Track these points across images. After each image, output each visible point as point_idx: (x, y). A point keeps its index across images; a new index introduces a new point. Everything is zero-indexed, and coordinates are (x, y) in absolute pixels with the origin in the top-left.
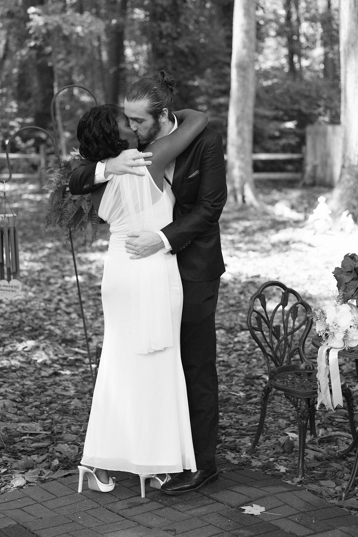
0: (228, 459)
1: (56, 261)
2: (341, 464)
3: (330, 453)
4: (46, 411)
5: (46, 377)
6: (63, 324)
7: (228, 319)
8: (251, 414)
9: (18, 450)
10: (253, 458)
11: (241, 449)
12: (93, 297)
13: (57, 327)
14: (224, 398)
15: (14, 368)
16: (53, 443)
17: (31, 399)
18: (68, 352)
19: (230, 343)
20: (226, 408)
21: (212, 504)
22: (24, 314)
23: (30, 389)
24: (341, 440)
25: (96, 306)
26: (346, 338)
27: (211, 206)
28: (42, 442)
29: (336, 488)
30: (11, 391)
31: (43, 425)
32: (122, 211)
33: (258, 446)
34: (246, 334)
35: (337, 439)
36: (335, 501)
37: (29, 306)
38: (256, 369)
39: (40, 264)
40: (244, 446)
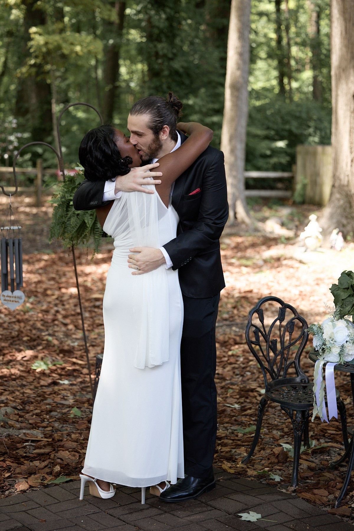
0: (224, 468)
1: (53, 273)
2: (334, 474)
3: (323, 463)
4: (46, 419)
5: (45, 386)
6: (61, 335)
7: (222, 333)
8: (246, 426)
9: (21, 455)
10: (248, 468)
11: (237, 459)
12: (89, 309)
13: (55, 337)
14: (220, 410)
15: (14, 377)
16: (54, 450)
17: (31, 407)
18: (66, 362)
19: (224, 357)
20: (222, 419)
21: (210, 510)
22: (22, 325)
23: (30, 397)
24: (333, 451)
25: (92, 317)
26: (342, 353)
27: (212, 223)
28: (43, 449)
29: (329, 497)
30: (12, 399)
31: (44, 432)
32: (128, 227)
33: (253, 456)
34: (240, 347)
35: (329, 450)
36: (328, 509)
37: (27, 316)
38: (250, 382)
39: (37, 275)
40: (239, 456)
